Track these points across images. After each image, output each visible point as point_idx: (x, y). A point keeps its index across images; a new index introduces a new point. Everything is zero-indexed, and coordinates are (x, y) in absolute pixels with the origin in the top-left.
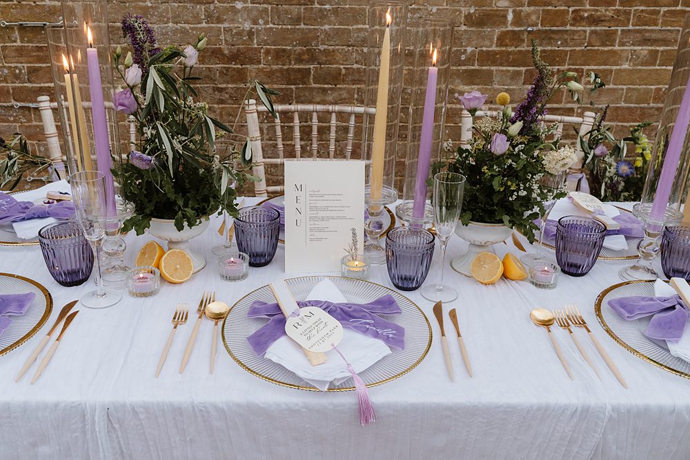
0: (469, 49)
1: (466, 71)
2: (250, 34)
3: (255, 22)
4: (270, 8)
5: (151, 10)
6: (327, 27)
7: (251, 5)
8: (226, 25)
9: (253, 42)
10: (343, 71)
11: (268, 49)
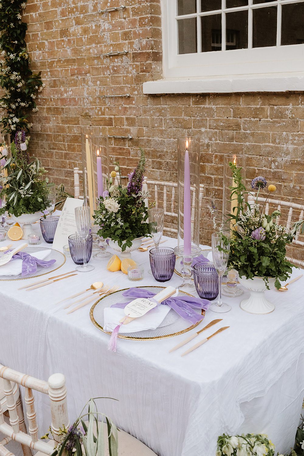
2: (208, 145)
3: (210, 139)
4: (218, 132)
5: (164, 131)
6: (248, 144)
7: (209, 130)
9: (209, 150)
10: (257, 171)
11: (217, 155)
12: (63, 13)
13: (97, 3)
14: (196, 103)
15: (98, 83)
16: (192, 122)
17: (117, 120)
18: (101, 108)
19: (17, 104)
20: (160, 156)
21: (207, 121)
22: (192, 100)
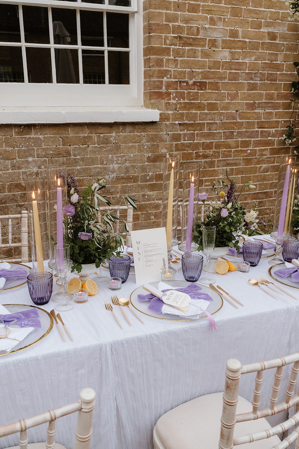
0: (150, 174)
1: (150, 185)
3: (39, 167)
4: (47, 160)
6: (78, 167)
7: (37, 159)
8: (23, 170)
16: (17, 153)
21: (34, 151)
22: (14, 131)
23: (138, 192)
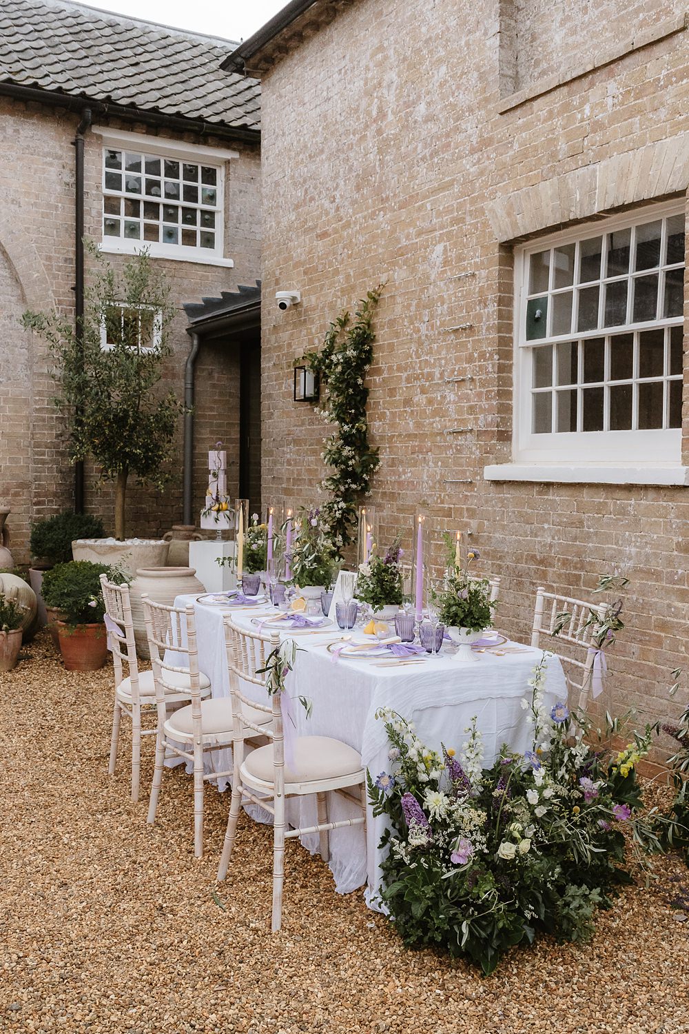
0: (680, 571)
1: (679, 589)
2: (551, 546)
3: (553, 538)
4: (561, 529)
5: (506, 527)
6: (590, 545)
7: (552, 526)
9: (552, 552)
11: (560, 557)
12: (408, 380)
13: (443, 371)
14: (540, 493)
15: (440, 463)
16: (536, 517)
17: (457, 510)
18: (440, 495)
19: (347, 486)
20: (500, 558)
21: (550, 516)
22: (536, 489)
23: (662, 598)
